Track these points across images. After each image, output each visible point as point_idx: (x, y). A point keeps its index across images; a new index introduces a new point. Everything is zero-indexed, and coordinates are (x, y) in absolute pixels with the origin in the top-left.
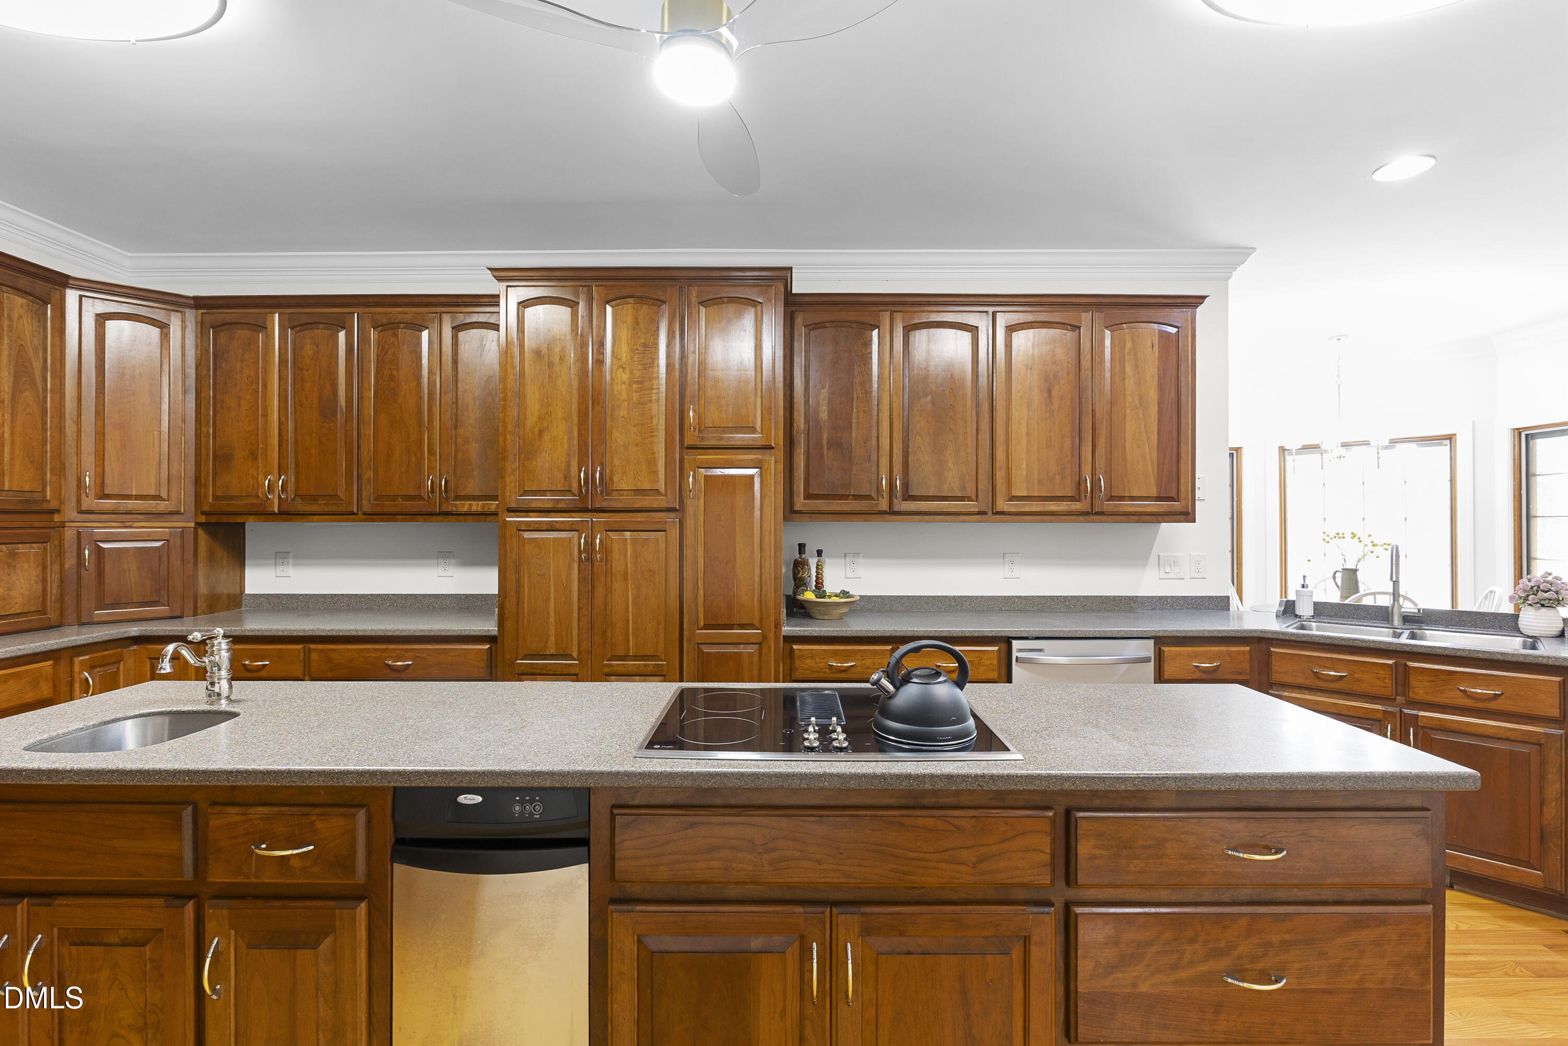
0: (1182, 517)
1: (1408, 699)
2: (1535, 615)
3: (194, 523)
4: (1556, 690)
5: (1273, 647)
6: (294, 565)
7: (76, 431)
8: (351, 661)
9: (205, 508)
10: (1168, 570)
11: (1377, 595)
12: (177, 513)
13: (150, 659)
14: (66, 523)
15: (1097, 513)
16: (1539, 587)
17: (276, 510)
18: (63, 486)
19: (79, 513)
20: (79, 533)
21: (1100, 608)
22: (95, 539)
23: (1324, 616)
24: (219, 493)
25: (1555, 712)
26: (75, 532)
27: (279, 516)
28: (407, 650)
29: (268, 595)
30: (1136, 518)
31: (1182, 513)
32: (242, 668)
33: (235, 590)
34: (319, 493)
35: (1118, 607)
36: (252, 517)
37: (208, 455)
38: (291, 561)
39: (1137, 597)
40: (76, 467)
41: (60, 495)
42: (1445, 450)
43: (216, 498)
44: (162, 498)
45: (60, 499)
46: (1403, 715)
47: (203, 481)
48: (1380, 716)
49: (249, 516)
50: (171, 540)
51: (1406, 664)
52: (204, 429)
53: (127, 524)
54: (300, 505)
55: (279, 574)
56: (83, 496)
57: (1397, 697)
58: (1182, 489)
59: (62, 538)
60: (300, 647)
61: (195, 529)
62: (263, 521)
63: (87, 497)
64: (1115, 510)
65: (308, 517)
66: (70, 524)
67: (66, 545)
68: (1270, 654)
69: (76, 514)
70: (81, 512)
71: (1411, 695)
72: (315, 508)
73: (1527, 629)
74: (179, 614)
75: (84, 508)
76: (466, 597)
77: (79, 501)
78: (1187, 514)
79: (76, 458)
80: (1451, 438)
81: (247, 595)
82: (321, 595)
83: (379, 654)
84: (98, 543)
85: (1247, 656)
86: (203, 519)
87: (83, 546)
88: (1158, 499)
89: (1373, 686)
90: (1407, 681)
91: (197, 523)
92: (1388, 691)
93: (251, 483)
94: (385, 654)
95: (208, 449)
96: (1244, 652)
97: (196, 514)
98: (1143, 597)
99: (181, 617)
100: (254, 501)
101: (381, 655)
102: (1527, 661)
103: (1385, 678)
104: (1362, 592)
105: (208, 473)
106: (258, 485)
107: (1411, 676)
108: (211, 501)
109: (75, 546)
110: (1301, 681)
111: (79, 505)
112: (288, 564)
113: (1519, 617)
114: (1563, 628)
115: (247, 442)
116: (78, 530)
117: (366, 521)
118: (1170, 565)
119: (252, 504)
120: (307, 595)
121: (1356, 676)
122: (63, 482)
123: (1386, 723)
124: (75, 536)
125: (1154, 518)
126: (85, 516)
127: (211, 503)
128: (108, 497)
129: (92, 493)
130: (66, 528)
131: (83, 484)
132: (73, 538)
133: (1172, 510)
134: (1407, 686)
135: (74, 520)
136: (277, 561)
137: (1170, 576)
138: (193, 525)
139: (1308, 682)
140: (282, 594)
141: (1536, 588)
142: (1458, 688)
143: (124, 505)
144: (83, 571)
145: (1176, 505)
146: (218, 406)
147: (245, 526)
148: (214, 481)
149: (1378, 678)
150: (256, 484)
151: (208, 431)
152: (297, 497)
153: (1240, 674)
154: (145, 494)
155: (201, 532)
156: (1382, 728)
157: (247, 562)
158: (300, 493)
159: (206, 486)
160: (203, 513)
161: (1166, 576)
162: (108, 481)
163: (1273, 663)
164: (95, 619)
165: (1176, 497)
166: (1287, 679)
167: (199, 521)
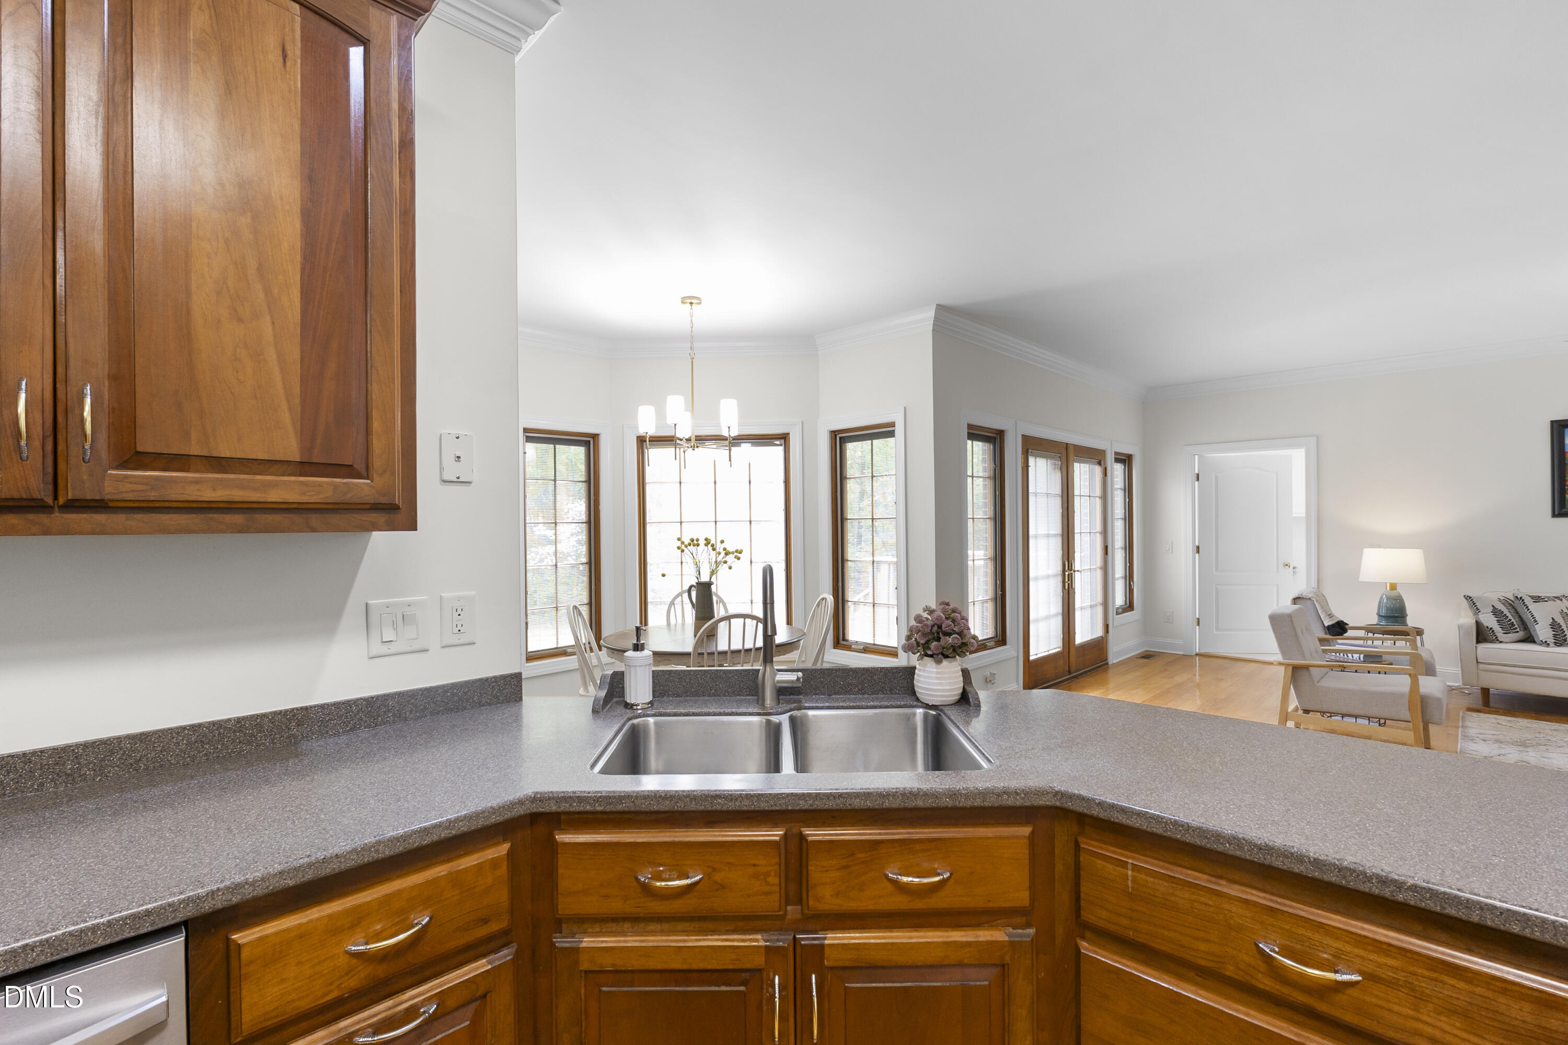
0: (381, 518)
1: (806, 911)
2: (938, 673)
4: (1023, 852)
5: (564, 831)
10: (389, 635)
11: (732, 620)
15: (75, 505)
16: (940, 627)
21: (193, 758)
23: (668, 696)
25: (1022, 897)
30: (238, 519)
31: (376, 507)
35: (249, 743)
39: (306, 708)
42: (777, 452)
46: (798, 949)
48: (759, 961)
51: (801, 833)
57: (789, 908)
58: (377, 445)
64: (153, 495)
68: (553, 847)
71: (811, 903)
73: (928, 695)
78: (392, 508)
80: (784, 438)
85: (503, 870)
88: (306, 467)
89: (748, 896)
90: (804, 873)
92: (771, 903)
96: (494, 863)
98: (322, 706)
102: (986, 804)
103: (767, 874)
104: (717, 617)
107: (811, 863)
110: (616, 906)
113: (914, 673)
114: (964, 688)
118: (394, 625)
121: (718, 877)
123: (771, 974)
125: (297, 518)
133: (348, 497)
134: (804, 884)
137: (394, 648)
139: (628, 908)
141: (935, 628)
142: (887, 876)
145: (361, 489)
149: (756, 876)
153: (485, 921)
156: (765, 986)
161: (384, 649)
163: (560, 871)
165: (360, 466)
166: (591, 905)
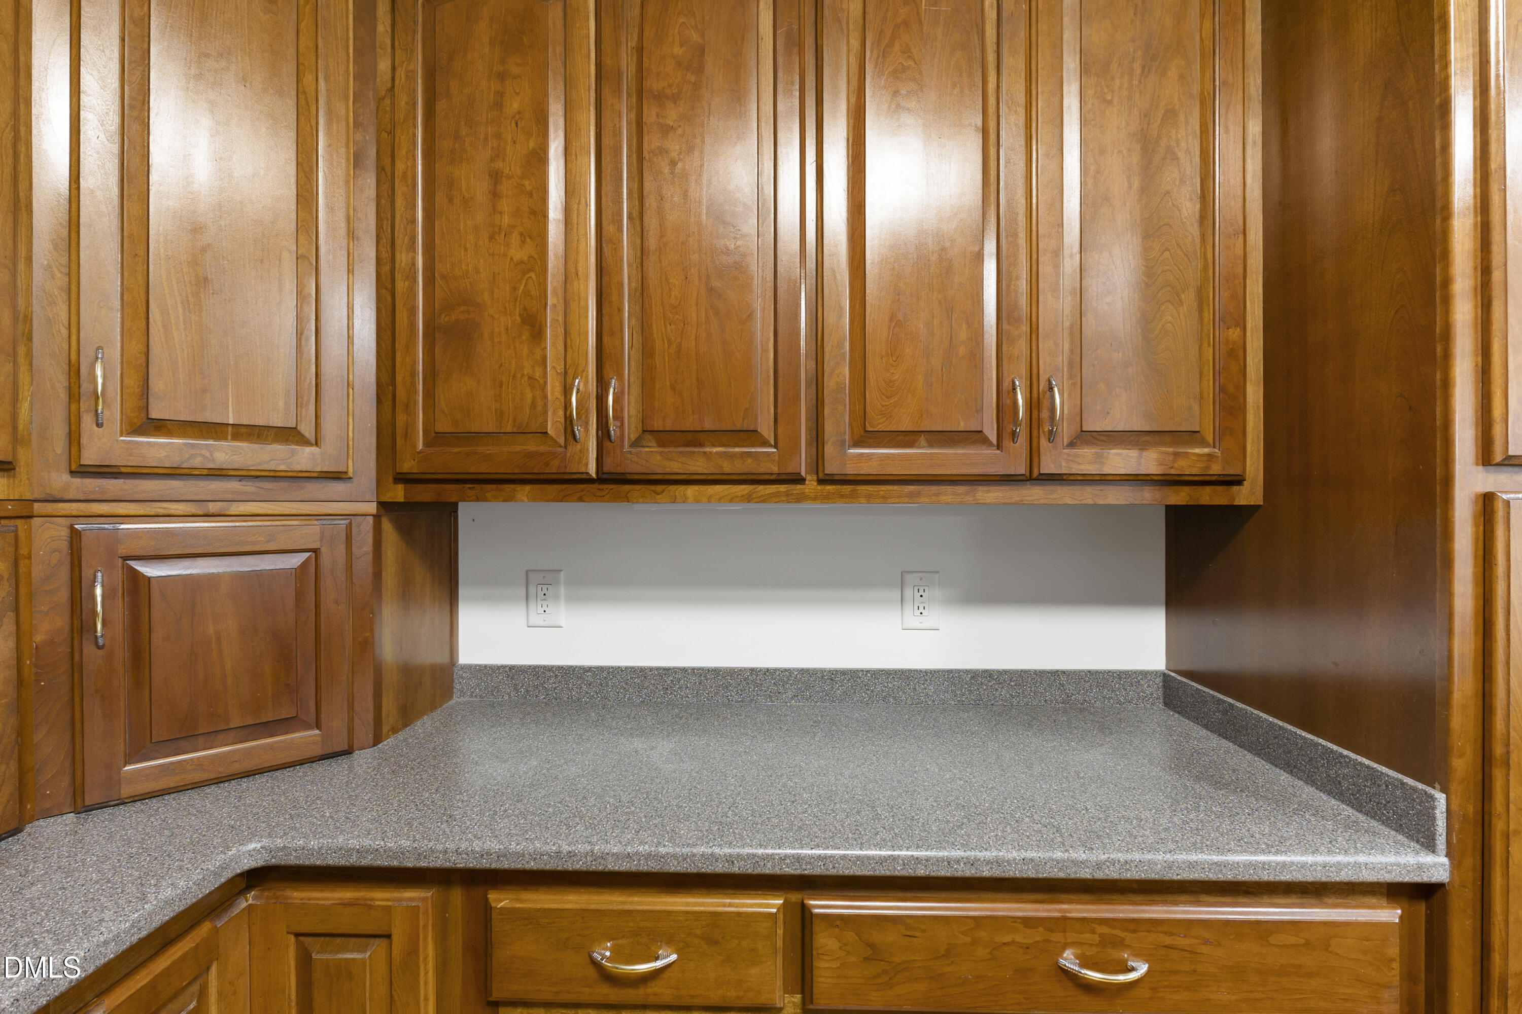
3: (375, 505)
6: (570, 599)
7: (66, 224)
8: (947, 954)
9: (408, 465)
12: (338, 476)
13: (297, 935)
14: (36, 505)
17: (592, 470)
18: (25, 392)
19: (72, 473)
20: (75, 536)
22: (122, 550)
24: (444, 426)
26: (64, 533)
27: (596, 486)
28: (1134, 925)
29: (512, 668)
32: (592, 972)
33: (440, 657)
34: (708, 426)
36: (527, 488)
37: (413, 325)
38: (562, 591)
40: (65, 332)
41: (14, 416)
43: (435, 438)
44: (303, 436)
45: (15, 428)
47: (401, 393)
49: (518, 487)
50: (324, 550)
52: (402, 258)
53: (212, 507)
54: (658, 457)
55: (535, 619)
56: (87, 421)
59: (24, 551)
60: (772, 904)
61: (377, 518)
62: (555, 500)
63: (99, 425)
65: (673, 488)
66: (49, 508)
67: (37, 571)
69: (66, 477)
70: (82, 471)
72: (697, 465)
74: (344, 747)
75: (90, 457)
76: (972, 677)
77: (74, 438)
79: (65, 308)
81: (469, 668)
82: (633, 670)
83: (1038, 935)
84: (128, 562)
86: (398, 494)
87: (86, 573)
91: (382, 505)
93: (529, 397)
94: (1058, 937)
95: (413, 311)
97: (379, 482)
99: (348, 752)
100: (533, 446)
101: (1047, 941)
105: (413, 374)
106: (545, 405)
108: (420, 446)
109: (64, 574)
111: (74, 450)
112: (556, 597)
115: (515, 289)
116: (72, 527)
117: (826, 498)
119: (531, 455)
120: (601, 669)
122: (24, 378)
124: (64, 545)
126: (92, 485)
127: (420, 453)
128: (159, 427)
129: (113, 414)
130: (36, 522)
131: (85, 386)
132: (55, 550)
135: (59, 496)
136: (532, 590)
138: (372, 508)
140: (545, 667)
143: (204, 452)
144: (88, 649)
146: (440, 198)
147: (456, 511)
148: (429, 394)
150: (540, 403)
151: (414, 264)
152: (648, 436)
154: (261, 422)
155: (387, 526)
157: (462, 592)
158: (658, 425)
159: (409, 407)
160: (403, 479)
162: (157, 385)
164: (126, 791)
167: (388, 497)
